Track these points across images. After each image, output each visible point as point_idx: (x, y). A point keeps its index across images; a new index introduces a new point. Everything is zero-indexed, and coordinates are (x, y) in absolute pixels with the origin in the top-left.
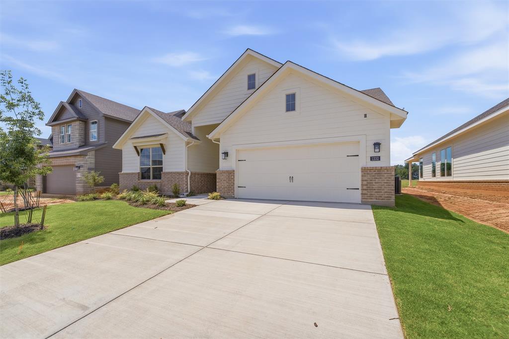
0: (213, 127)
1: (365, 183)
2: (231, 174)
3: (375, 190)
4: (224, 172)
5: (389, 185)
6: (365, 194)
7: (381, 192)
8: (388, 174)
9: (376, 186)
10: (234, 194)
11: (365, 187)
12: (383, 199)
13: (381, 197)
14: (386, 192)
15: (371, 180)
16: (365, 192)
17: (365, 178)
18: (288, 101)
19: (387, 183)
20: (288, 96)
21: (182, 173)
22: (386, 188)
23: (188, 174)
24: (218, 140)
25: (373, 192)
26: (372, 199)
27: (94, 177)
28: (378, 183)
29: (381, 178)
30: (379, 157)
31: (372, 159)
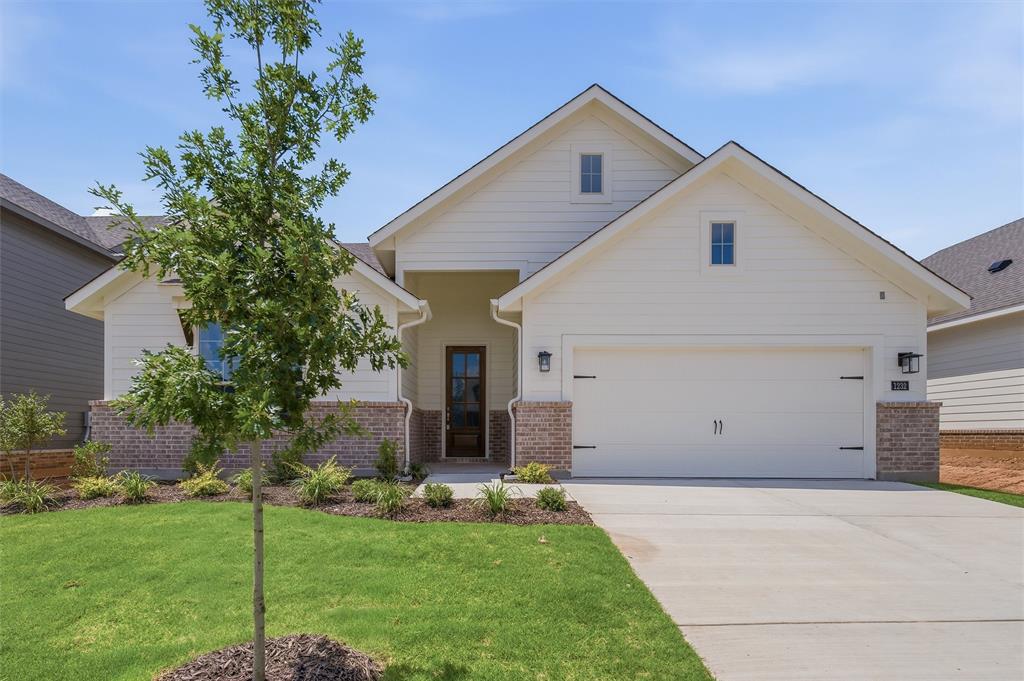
0: (508, 280)
1: (887, 435)
2: (560, 412)
3: (905, 449)
4: (538, 407)
5: (930, 440)
6: (887, 459)
7: (915, 454)
8: (928, 416)
9: (906, 442)
10: (570, 467)
11: (887, 445)
12: (919, 469)
13: (915, 463)
14: (925, 454)
15: (898, 430)
16: (886, 454)
17: (887, 426)
18: (715, 239)
19: (927, 435)
20: (716, 227)
21: (389, 406)
22: (923, 445)
23: (406, 409)
24: (518, 317)
25: (901, 454)
26: (899, 468)
27: (30, 414)
28: (910, 435)
29: (915, 426)
30: (907, 383)
31: (896, 386)
